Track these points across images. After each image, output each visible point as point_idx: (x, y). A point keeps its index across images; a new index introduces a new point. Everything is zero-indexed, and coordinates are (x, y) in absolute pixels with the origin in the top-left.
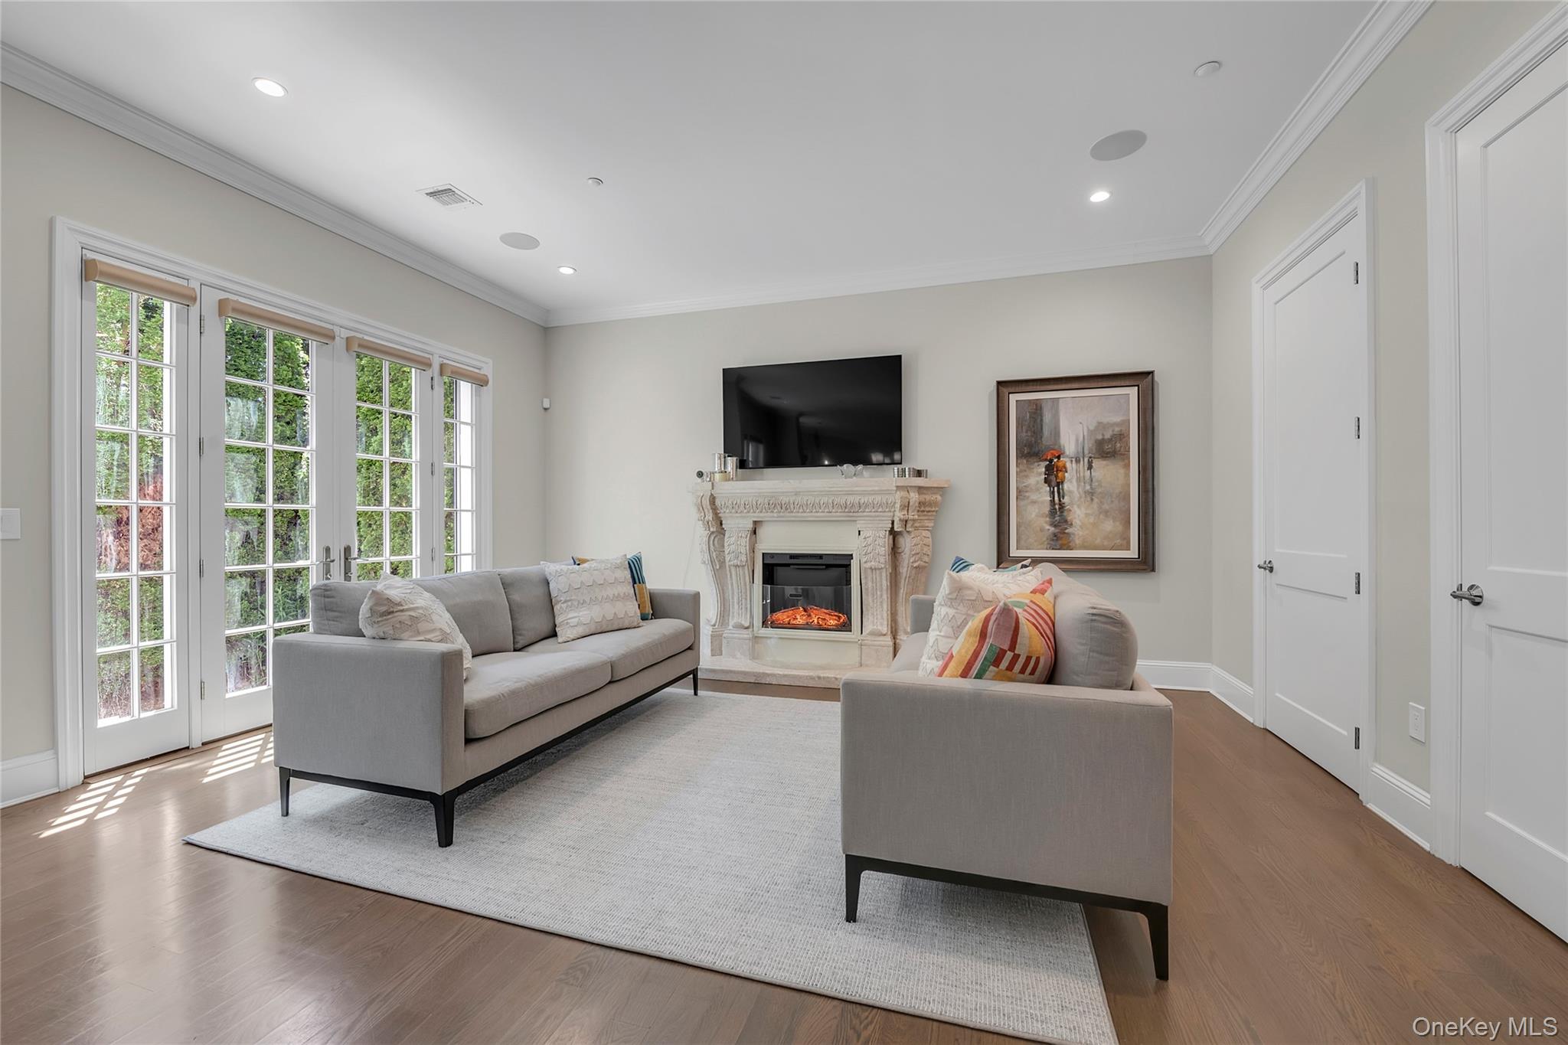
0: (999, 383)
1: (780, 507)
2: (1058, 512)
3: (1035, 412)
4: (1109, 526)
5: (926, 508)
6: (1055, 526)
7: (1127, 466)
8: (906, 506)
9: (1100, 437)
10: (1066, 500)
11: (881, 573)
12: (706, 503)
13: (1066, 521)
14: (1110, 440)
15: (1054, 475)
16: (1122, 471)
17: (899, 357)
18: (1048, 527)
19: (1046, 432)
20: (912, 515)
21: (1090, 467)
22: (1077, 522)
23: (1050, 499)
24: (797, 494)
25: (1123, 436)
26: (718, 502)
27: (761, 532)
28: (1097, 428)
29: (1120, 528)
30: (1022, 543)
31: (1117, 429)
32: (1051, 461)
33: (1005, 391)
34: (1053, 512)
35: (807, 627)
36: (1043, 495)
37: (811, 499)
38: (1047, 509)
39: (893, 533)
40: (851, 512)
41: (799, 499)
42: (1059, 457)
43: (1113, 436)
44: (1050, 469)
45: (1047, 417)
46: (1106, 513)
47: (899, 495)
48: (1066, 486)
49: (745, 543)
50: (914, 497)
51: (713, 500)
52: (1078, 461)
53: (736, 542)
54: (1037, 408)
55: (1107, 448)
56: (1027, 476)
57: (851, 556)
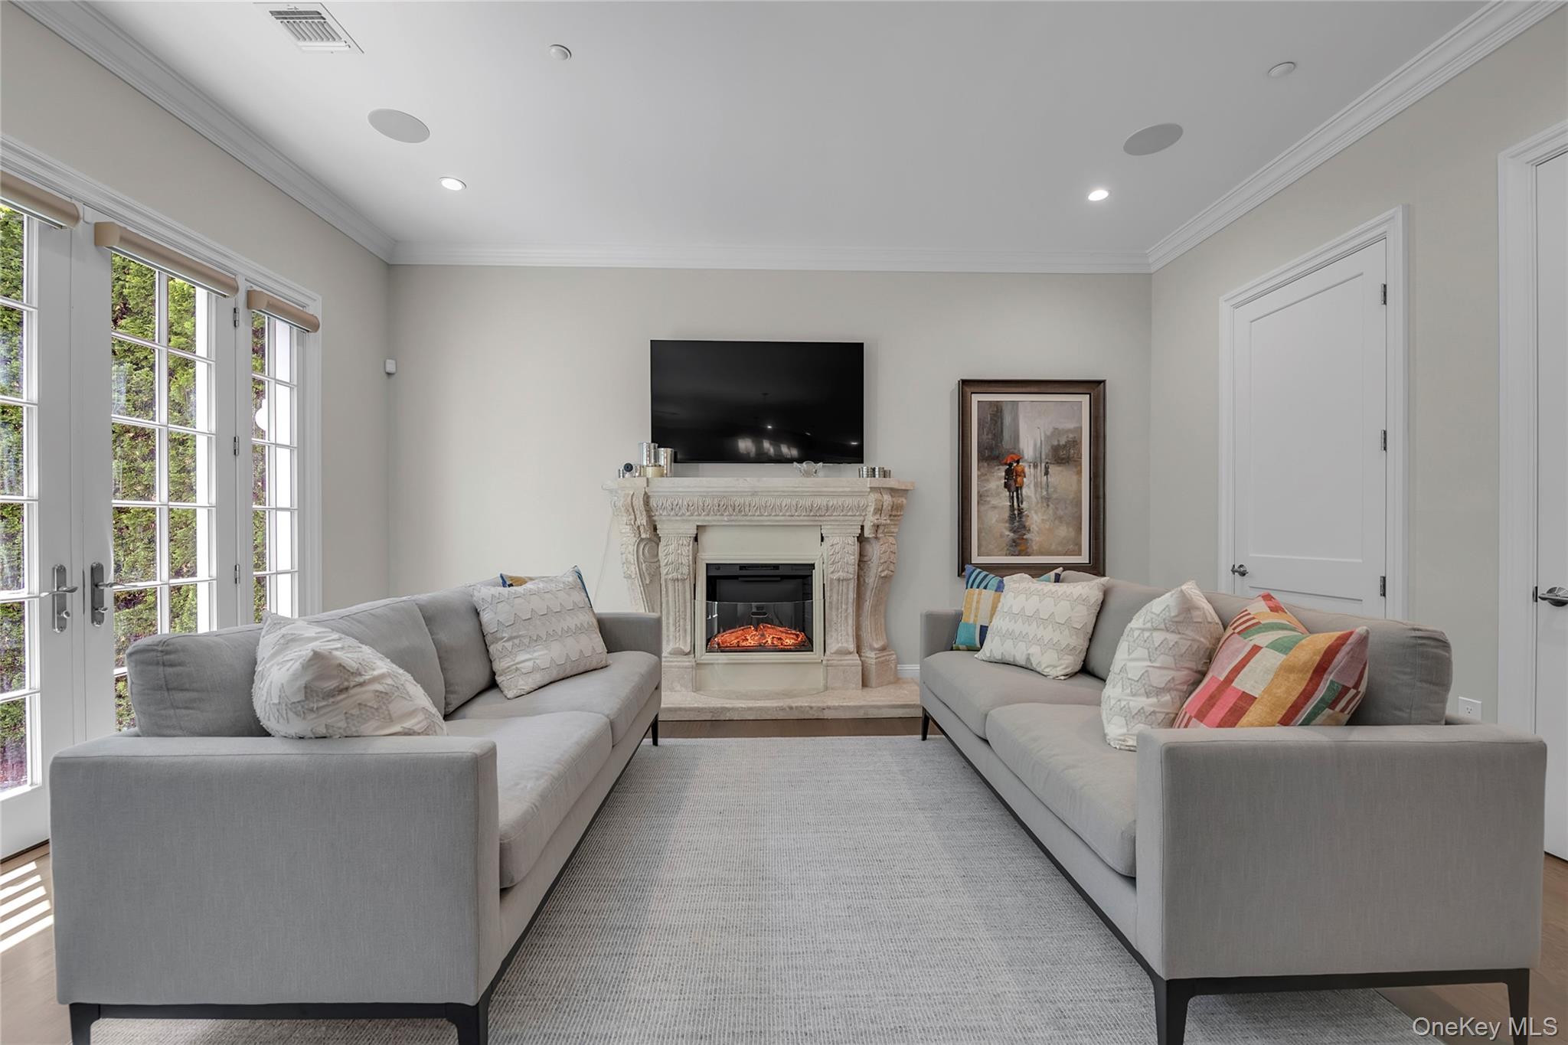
0: (965, 383)
1: (731, 510)
2: (1017, 517)
3: (996, 413)
4: (1064, 531)
5: (896, 512)
6: (1014, 532)
7: (1080, 473)
8: (879, 510)
9: (1056, 443)
10: (1024, 505)
11: (848, 584)
12: (639, 503)
13: (1024, 527)
14: (1065, 446)
15: (1013, 481)
16: (1075, 478)
17: (861, 345)
18: (1007, 533)
19: (1006, 435)
20: (884, 520)
21: (1047, 473)
22: (1034, 527)
23: (1009, 504)
24: (754, 494)
25: (1075, 443)
26: (653, 503)
27: (703, 539)
28: (1053, 434)
29: (1072, 534)
30: (983, 549)
31: (1071, 436)
32: (1010, 465)
33: (968, 390)
34: (1012, 518)
35: (761, 648)
36: (1003, 500)
37: (771, 501)
38: (1006, 514)
39: (861, 539)
40: (815, 517)
41: (756, 500)
42: (1018, 462)
43: (1068, 442)
44: (1009, 473)
45: (1007, 420)
46: (1060, 518)
47: (873, 497)
48: (1025, 491)
49: (687, 550)
50: (887, 499)
51: (647, 499)
52: (1035, 466)
53: (674, 551)
54: (997, 410)
55: (1062, 455)
56: (988, 480)
57: (812, 566)
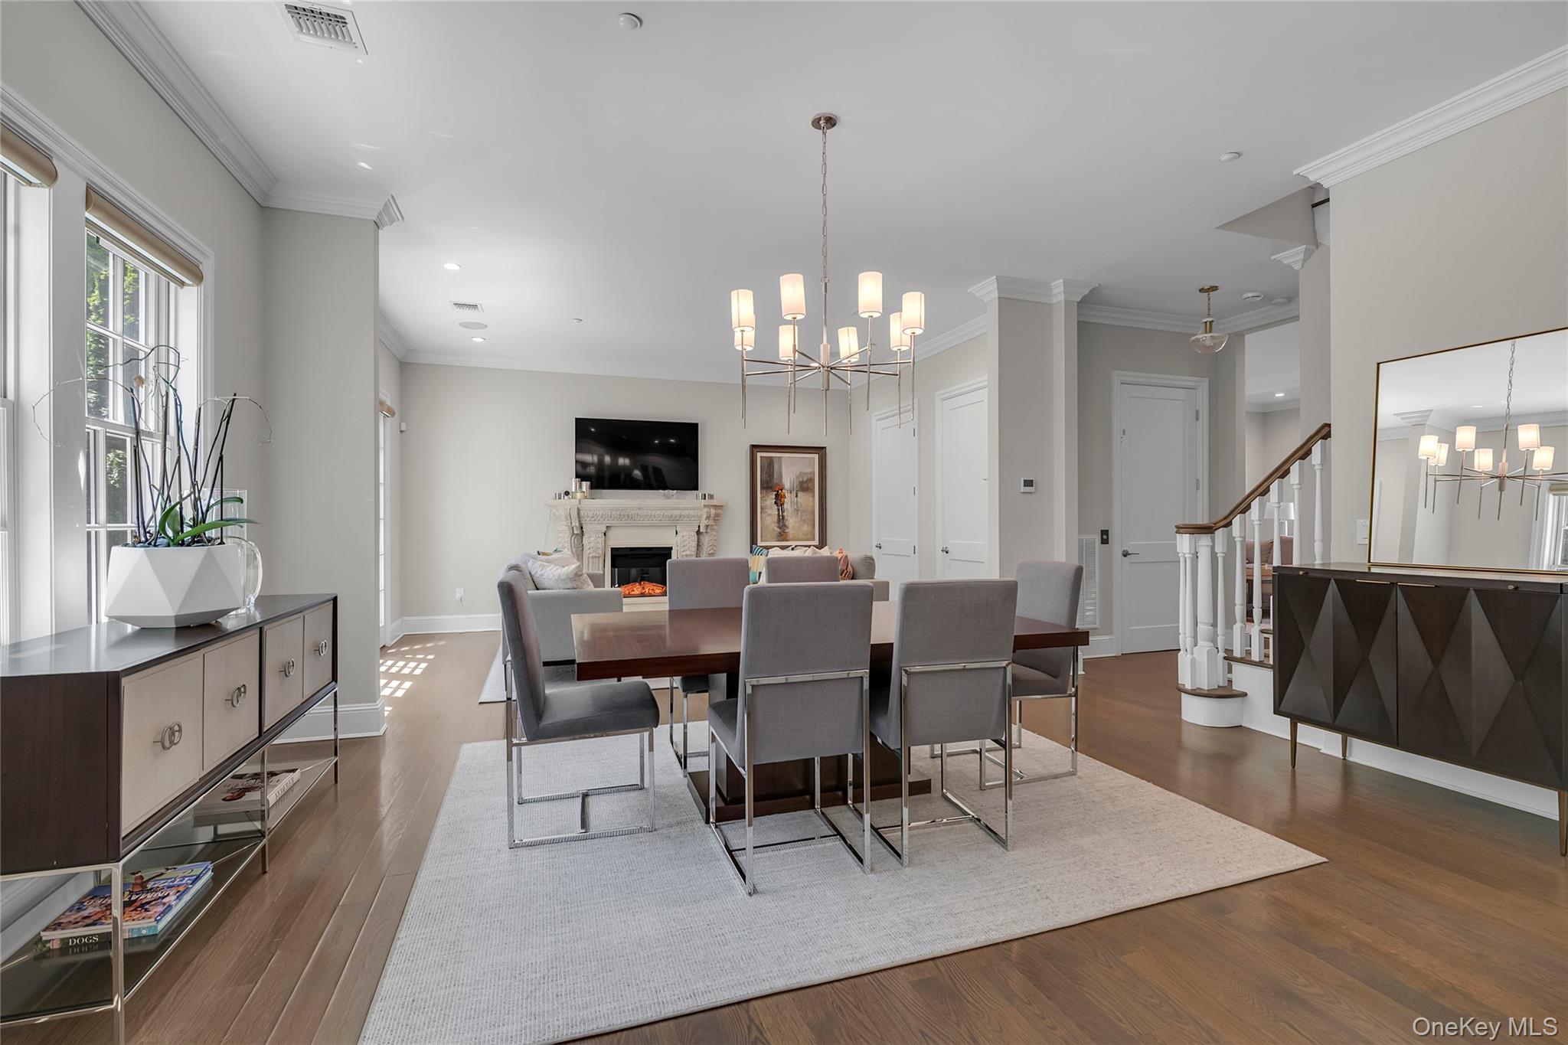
0: (753, 447)
1: (628, 519)
2: (781, 520)
3: (769, 464)
4: (806, 528)
5: (717, 518)
6: (780, 528)
7: (814, 496)
8: (708, 517)
9: (801, 480)
10: (785, 514)
12: (574, 514)
13: (785, 526)
14: (806, 482)
15: (779, 500)
16: (811, 499)
17: (697, 424)
18: (776, 529)
19: (775, 475)
20: (711, 522)
21: (797, 496)
22: (790, 526)
23: (777, 513)
24: (640, 509)
25: (812, 480)
26: (582, 513)
27: (609, 534)
28: (799, 475)
29: (810, 529)
30: (764, 538)
31: (809, 476)
32: (778, 492)
33: (755, 450)
34: (779, 520)
35: (642, 595)
36: (774, 511)
37: (650, 512)
38: (776, 518)
39: (698, 533)
40: (673, 522)
41: (641, 512)
42: (782, 490)
43: (808, 479)
44: (777, 496)
45: (776, 467)
46: (804, 521)
47: (705, 510)
48: (785, 506)
49: (601, 540)
50: (713, 511)
51: (579, 510)
52: (791, 493)
53: (593, 542)
54: (771, 461)
55: (804, 486)
56: (766, 500)
57: (671, 548)
